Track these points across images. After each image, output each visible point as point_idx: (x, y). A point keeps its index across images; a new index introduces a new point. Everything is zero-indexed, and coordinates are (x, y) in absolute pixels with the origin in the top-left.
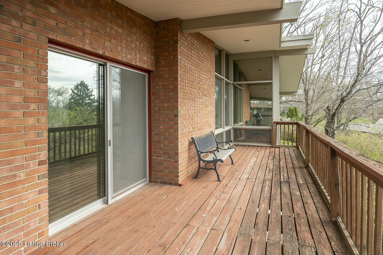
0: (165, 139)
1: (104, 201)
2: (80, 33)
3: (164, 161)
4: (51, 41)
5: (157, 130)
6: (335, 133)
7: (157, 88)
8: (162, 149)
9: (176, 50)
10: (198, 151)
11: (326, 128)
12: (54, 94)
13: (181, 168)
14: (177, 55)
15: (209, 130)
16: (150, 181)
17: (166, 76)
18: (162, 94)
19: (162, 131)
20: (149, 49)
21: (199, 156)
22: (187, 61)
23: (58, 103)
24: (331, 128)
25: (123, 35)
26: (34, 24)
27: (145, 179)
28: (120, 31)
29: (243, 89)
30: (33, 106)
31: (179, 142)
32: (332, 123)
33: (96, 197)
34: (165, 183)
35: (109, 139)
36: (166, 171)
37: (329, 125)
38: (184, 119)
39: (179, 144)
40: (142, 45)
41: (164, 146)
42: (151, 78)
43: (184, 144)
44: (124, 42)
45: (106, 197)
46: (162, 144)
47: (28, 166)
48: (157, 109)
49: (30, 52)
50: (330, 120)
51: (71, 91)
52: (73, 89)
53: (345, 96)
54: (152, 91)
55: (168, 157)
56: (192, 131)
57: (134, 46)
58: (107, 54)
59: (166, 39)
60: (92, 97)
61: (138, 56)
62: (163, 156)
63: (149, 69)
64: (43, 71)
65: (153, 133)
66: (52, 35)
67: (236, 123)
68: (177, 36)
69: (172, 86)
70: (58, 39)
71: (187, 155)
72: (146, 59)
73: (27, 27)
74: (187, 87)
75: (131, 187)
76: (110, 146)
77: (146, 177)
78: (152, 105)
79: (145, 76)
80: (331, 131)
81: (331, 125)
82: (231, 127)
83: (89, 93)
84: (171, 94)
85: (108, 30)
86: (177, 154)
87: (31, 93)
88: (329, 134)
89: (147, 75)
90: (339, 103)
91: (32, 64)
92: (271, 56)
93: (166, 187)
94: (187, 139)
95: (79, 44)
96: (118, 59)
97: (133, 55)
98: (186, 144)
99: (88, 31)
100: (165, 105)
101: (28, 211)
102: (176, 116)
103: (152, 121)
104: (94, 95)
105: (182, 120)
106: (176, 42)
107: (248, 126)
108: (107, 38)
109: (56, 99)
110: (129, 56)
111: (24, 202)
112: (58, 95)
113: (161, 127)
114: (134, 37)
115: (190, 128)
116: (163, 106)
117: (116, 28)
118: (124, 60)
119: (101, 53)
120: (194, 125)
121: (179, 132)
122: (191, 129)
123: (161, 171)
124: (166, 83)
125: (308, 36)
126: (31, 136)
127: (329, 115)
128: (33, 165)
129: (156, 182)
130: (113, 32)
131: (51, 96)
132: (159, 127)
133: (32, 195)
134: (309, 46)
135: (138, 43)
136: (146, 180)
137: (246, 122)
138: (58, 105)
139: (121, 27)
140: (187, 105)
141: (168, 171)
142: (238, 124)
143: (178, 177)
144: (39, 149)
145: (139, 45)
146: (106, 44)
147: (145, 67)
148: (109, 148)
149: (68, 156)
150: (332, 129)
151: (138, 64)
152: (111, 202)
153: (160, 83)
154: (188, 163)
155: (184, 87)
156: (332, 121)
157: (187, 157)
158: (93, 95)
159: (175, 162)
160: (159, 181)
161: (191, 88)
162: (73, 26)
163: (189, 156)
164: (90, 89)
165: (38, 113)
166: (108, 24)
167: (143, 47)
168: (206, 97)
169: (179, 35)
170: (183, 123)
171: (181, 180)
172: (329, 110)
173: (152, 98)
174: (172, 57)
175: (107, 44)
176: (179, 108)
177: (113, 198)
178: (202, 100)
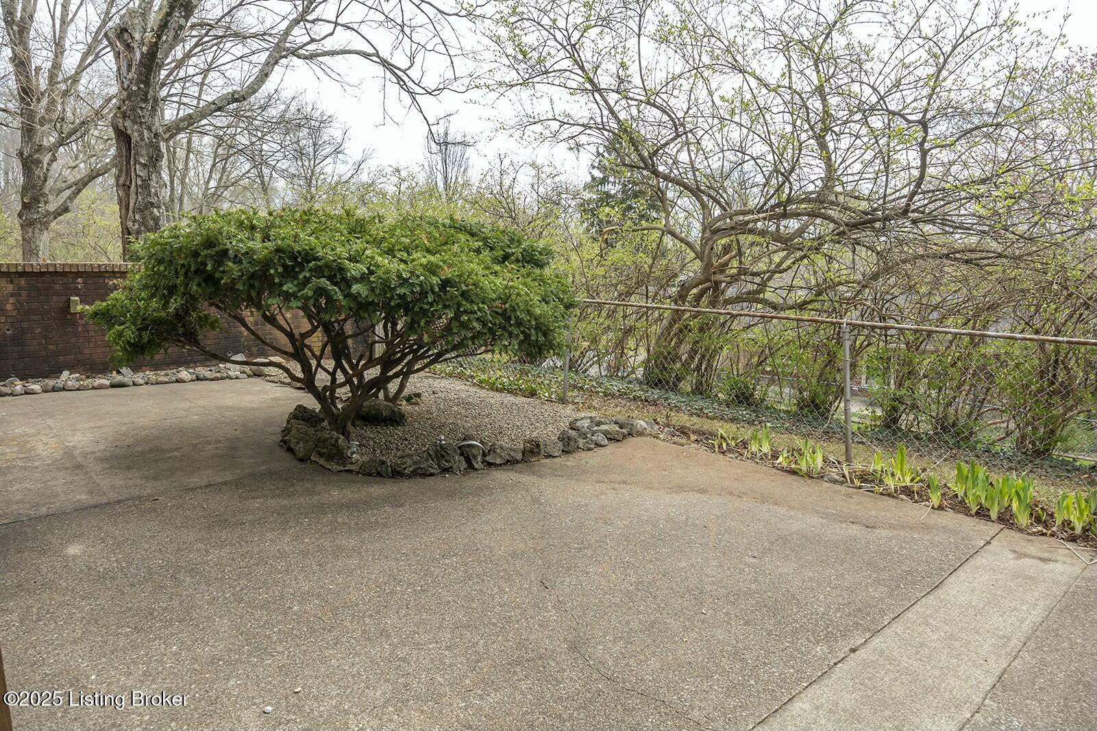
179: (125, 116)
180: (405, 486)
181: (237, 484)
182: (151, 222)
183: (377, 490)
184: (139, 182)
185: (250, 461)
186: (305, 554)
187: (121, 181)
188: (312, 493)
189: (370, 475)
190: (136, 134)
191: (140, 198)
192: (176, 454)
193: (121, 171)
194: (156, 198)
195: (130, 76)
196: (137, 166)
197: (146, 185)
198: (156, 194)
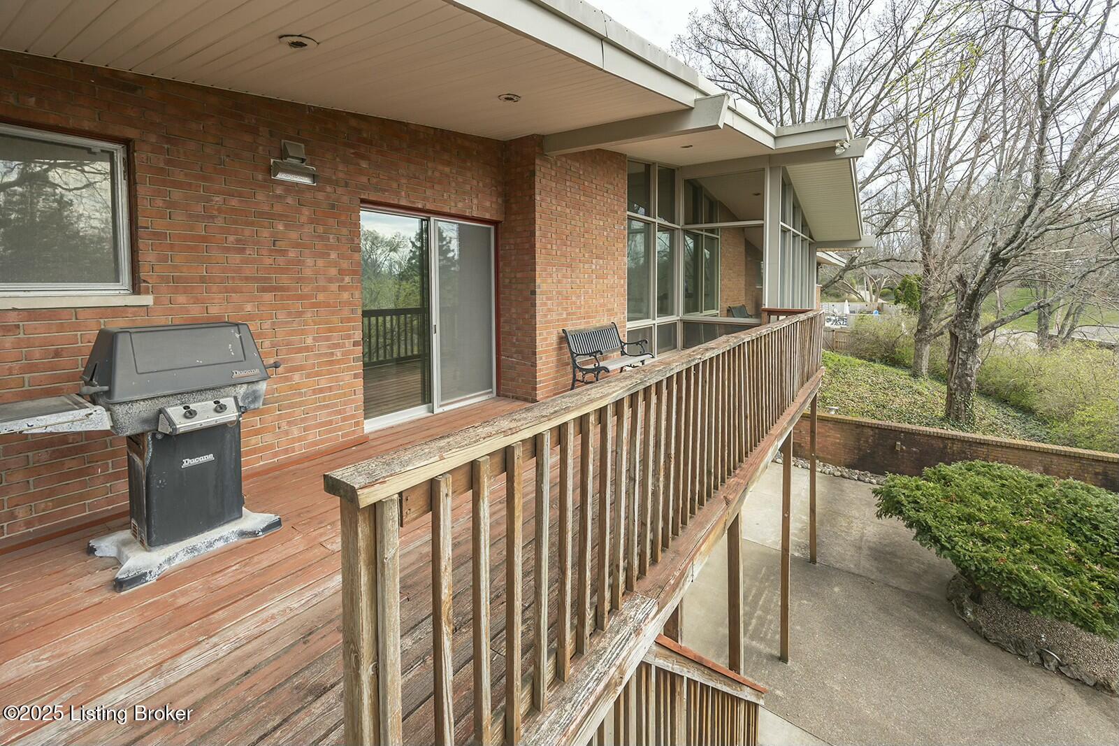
0: (518, 329)
1: (429, 408)
2: (395, 185)
3: (517, 363)
4: (363, 201)
5: (507, 315)
6: (977, 343)
7: (507, 248)
8: (513, 345)
9: (532, 187)
10: (572, 353)
11: (953, 331)
12: (384, 249)
13: (540, 377)
14: (534, 194)
15: (610, 319)
16: (498, 395)
17: (519, 229)
18: (513, 258)
19: (514, 316)
20: (494, 188)
21: (574, 361)
22: (554, 202)
23: (391, 266)
24: (966, 329)
25: (451, 175)
26: (346, 185)
27: (491, 390)
28: (447, 170)
29: (719, 237)
30: (347, 279)
31: (538, 335)
32: (970, 317)
33: (420, 402)
34: (517, 399)
35: (434, 324)
36: (520, 381)
37: (961, 322)
38: (548, 299)
39: (538, 338)
40: (481, 184)
41: (517, 340)
42: (499, 231)
43: (549, 339)
44: (453, 184)
45: (431, 404)
46: (515, 338)
47: (343, 346)
48: (507, 281)
49: (343, 218)
50: (965, 309)
51: (410, 244)
52: (414, 240)
53: (1002, 248)
54: (501, 252)
55: (523, 357)
56: (566, 320)
57: (468, 187)
58: (428, 207)
59: (519, 170)
60: (451, 255)
61: (475, 201)
62: (515, 356)
63: (494, 219)
64: (356, 239)
65: (502, 320)
66: (364, 194)
67: (697, 311)
68: (534, 164)
69: (527, 246)
70: (370, 199)
71: (554, 359)
72: (488, 204)
73: (340, 190)
74: (554, 246)
75: (468, 396)
76: (436, 332)
77: (491, 387)
78: (501, 275)
79: (489, 229)
80: (965, 338)
81: (966, 321)
82: (679, 318)
83: (444, 245)
84: (526, 258)
85: (430, 173)
86: (534, 353)
87: (345, 264)
88: (961, 346)
89: (492, 228)
90: (988, 267)
91: (345, 231)
92: (762, 167)
93: (518, 403)
94: (556, 332)
95: (393, 200)
96: (445, 211)
97: (467, 201)
98: (554, 339)
99: (404, 181)
100: (519, 275)
101: (345, 395)
102: (534, 293)
103: (501, 301)
104: (453, 251)
105: (544, 299)
106: (533, 174)
107: (734, 319)
108: (429, 184)
109: (388, 258)
110: (460, 205)
111: (341, 383)
112: (390, 252)
113: (513, 310)
114: (469, 174)
115: (562, 314)
116: (515, 277)
117: (440, 167)
118: (453, 211)
119: (420, 206)
120: (570, 309)
121: (538, 319)
122: (565, 316)
123: (513, 380)
124: (519, 240)
125: (834, 122)
126: (346, 312)
127: (963, 296)
128: (348, 344)
129: (506, 396)
130: (437, 174)
131: (379, 252)
132: (510, 310)
133: (347, 378)
134: (840, 142)
135: (475, 182)
136: (491, 392)
137: (728, 310)
138: (391, 270)
139: (449, 164)
140: (554, 275)
141: (522, 380)
142: (701, 312)
143: (535, 389)
144: (354, 328)
145: (476, 185)
146: (427, 193)
147: (487, 216)
148: (434, 335)
149: (395, 355)
150: (970, 332)
151: (475, 214)
152: (437, 411)
153: (512, 241)
154: (557, 372)
155: (549, 246)
156: (970, 314)
157: (555, 361)
158: (451, 249)
159: (532, 366)
160: (511, 394)
161: (564, 247)
162: (386, 178)
163: (559, 360)
164: (445, 238)
165: (352, 286)
166: (430, 165)
167: (484, 187)
168: (601, 261)
169: (537, 161)
170: (545, 304)
171: (540, 395)
172: (964, 284)
173: (501, 264)
174: (527, 198)
175: (429, 192)
176: (538, 281)
177: (441, 406)
178: (591, 266)
179: (955, 326)
180: (985, 648)
181: (907, 594)
182: (965, 385)
183: (966, 639)
184: (960, 362)
185: (926, 585)
186: (901, 644)
187: (951, 359)
188: (934, 620)
189: (972, 629)
190: (961, 335)
191: (960, 371)
192: (899, 561)
193: (951, 353)
194: (970, 371)
195: (962, 303)
196: (960, 353)
197: (964, 364)
198: (971, 368)
